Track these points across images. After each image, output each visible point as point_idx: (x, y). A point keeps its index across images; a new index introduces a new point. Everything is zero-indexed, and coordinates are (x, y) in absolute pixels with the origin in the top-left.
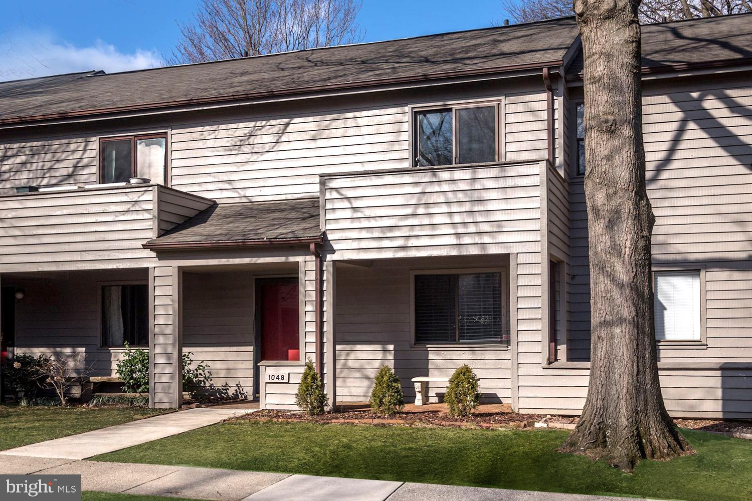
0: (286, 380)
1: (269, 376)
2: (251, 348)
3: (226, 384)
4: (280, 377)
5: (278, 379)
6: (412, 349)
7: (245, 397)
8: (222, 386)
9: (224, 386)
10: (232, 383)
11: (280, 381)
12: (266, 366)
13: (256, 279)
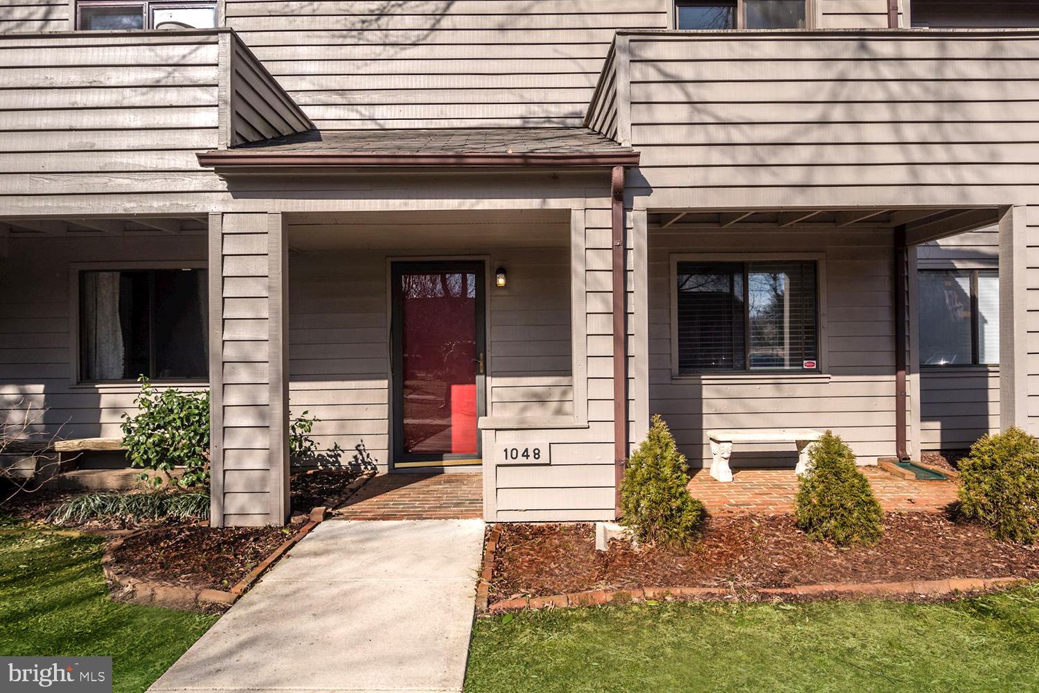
0: (544, 459)
1: (506, 450)
2: (385, 383)
3: (336, 447)
4: (531, 453)
5: (527, 456)
6: (674, 382)
7: (372, 469)
8: (328, 450)
9: (333, 451)
10: (348, 444)
11: (531, 460)
12: (496, 430)
13: (393, 263)
